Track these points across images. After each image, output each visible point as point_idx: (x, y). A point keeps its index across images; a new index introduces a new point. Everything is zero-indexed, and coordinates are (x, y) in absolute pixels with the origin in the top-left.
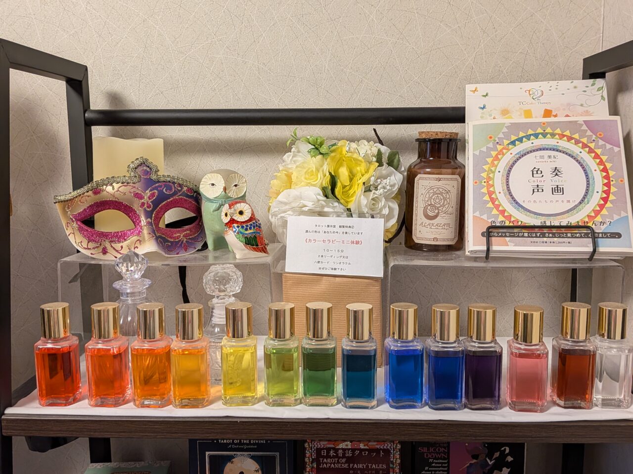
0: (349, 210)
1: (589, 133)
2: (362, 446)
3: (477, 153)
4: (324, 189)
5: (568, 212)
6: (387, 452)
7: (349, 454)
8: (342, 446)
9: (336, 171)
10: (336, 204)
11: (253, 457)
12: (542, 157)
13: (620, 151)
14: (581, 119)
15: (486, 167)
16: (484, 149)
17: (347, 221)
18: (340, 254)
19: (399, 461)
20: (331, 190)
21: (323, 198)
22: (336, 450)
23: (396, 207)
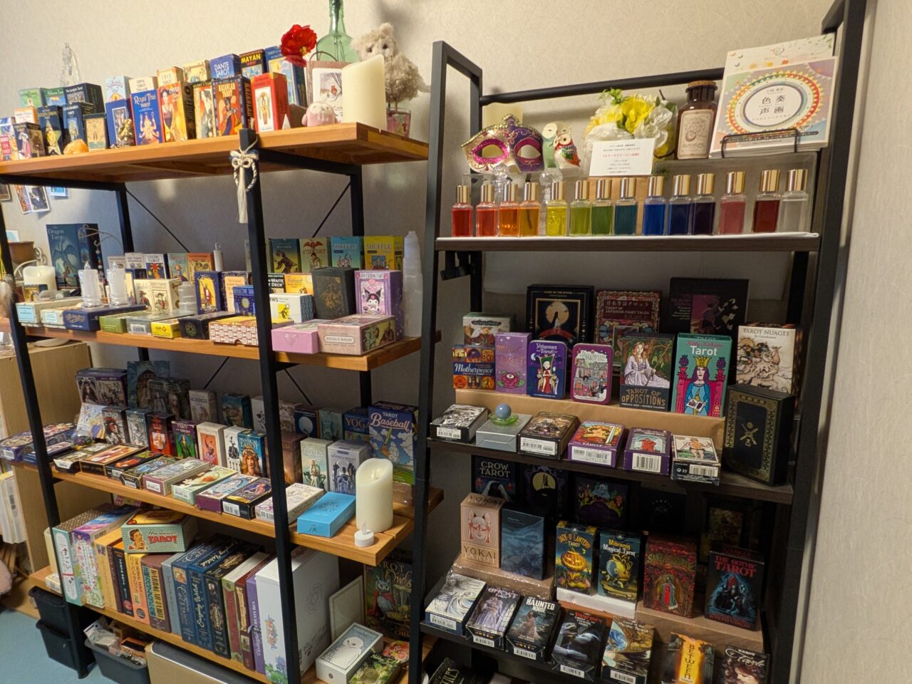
0: (633, 135)
1: (811, 70)
2: (634, 299)
3: (727, 93)
4: (618, 122)
5: (783, 122)
6: (650, 303)
7: (625, 304)
8: (621, 298)
9: (628, 112)
10: (625, 132)
11: (564, 303)
12: (772, 90)
13: (831, 80)
14: (806, 62)
15: (731, 101)
16: (732, 90)
17: (631, 141)
18: (625, 162)
19: (658, 310)
20: (622, 124)
21: (617, 128)
22: (617, 302)
23: (666, 134)
